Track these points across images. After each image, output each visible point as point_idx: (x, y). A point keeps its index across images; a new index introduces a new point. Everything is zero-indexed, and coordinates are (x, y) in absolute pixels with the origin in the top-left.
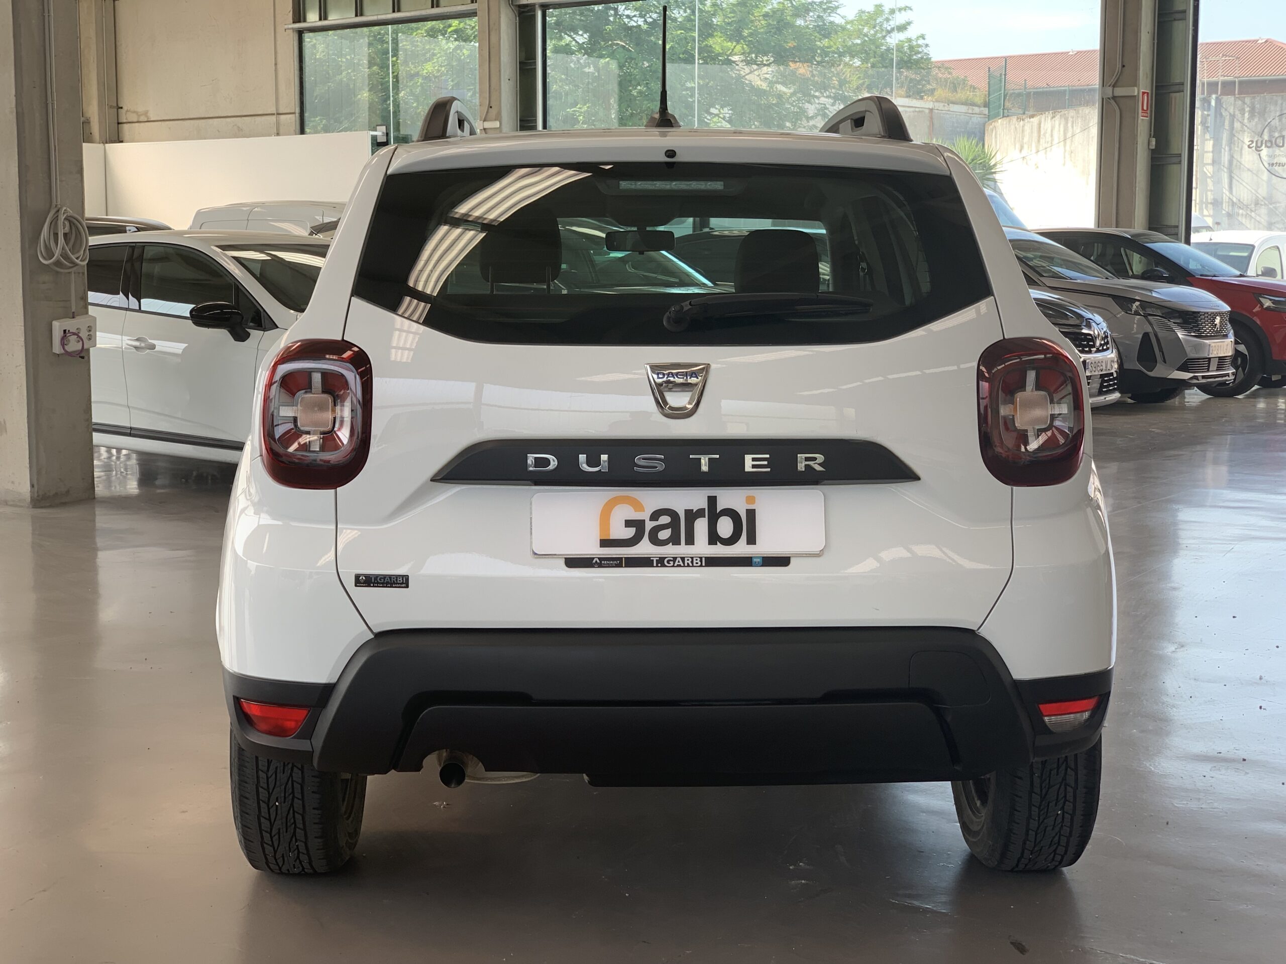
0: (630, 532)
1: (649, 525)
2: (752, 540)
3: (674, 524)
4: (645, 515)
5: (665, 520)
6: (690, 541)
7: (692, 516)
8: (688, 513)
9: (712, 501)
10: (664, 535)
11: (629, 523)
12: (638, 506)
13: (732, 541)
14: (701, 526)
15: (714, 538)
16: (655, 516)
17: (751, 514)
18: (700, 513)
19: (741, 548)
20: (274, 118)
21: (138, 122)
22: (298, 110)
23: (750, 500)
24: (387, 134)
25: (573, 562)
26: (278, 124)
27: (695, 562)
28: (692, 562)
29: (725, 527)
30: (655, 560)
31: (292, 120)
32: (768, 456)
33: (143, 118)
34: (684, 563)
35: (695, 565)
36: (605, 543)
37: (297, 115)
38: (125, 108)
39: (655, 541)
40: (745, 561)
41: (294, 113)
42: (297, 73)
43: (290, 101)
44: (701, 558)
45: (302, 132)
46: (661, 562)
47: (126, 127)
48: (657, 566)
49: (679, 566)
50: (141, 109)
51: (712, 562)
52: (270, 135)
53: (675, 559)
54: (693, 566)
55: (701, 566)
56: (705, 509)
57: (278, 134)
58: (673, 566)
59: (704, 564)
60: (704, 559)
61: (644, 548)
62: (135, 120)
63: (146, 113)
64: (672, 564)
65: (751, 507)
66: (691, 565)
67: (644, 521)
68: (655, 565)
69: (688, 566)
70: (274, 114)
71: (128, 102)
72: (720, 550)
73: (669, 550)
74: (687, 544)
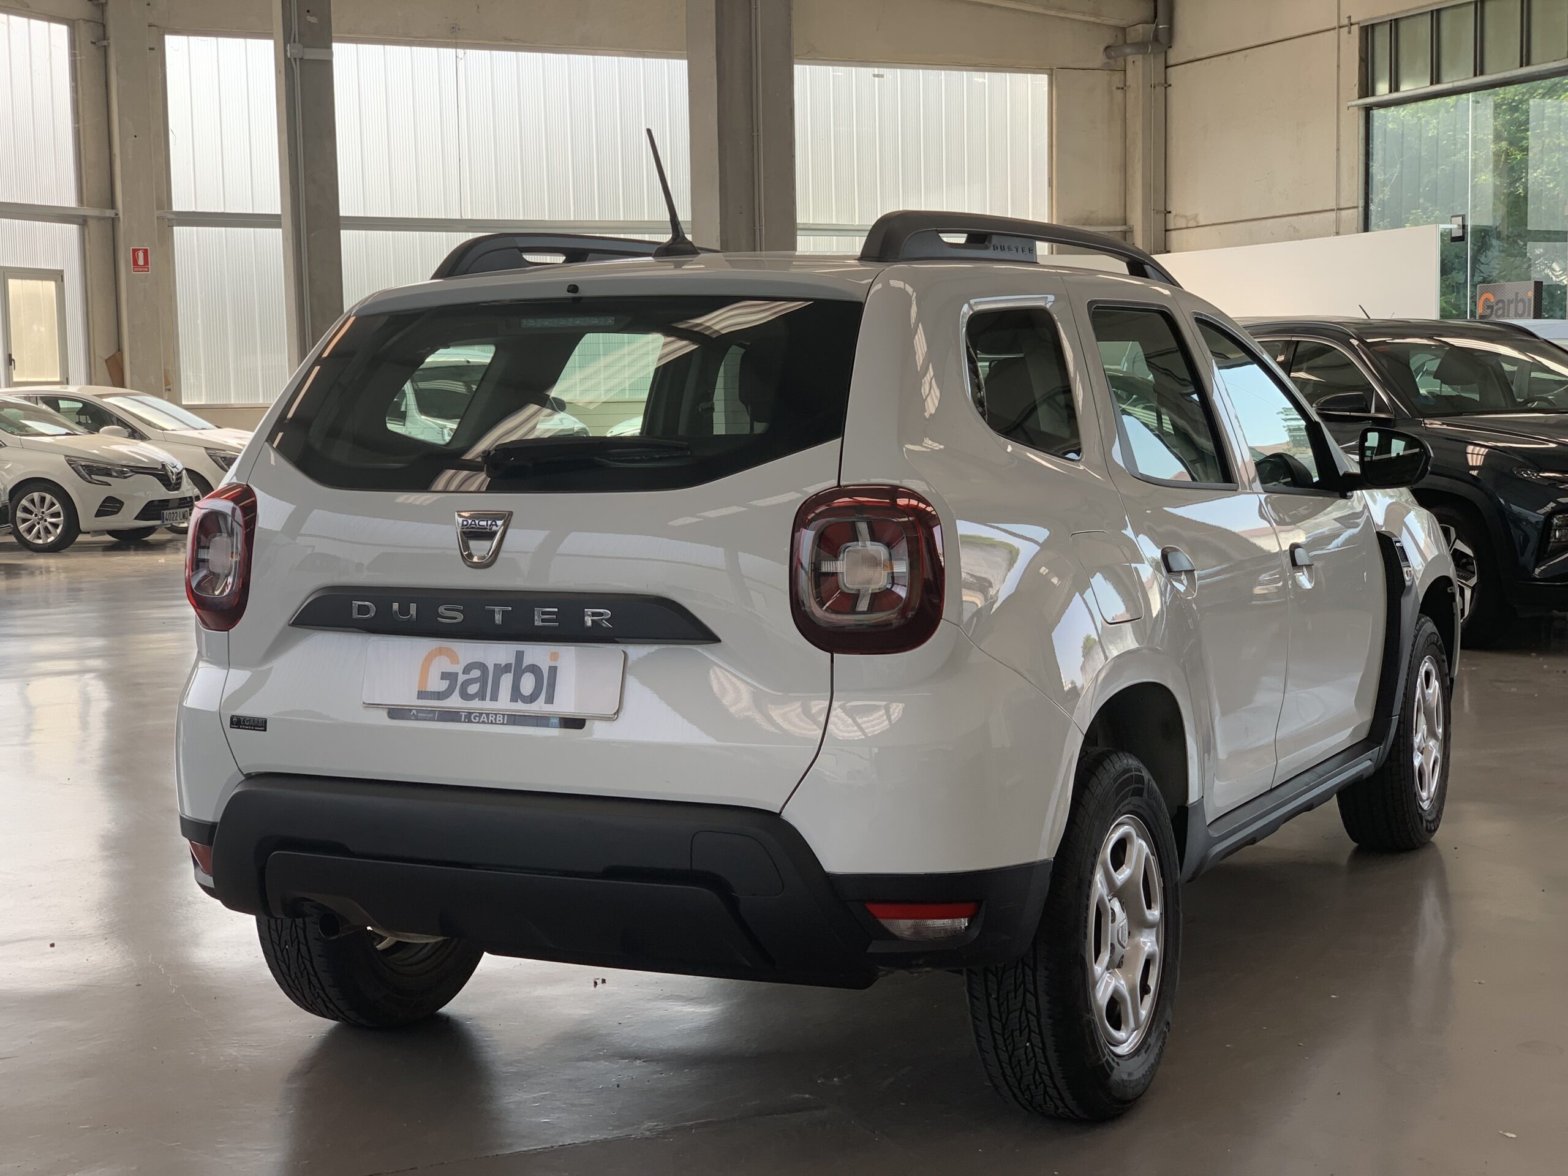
0: (443, 685)
1: (461, 678)
2: (550, 700)
3: (483, 680)
4: (458, 668)
5: (476, 673)
6: (494, 698)
7: (500, 671)
8: (497, 667)
9: (520, 655)
10: (473, 689)
11: (445, 676)
12: (454, 659)
13: (532, 698)
14: (507, 681)
15: (516, 694)
16: (467, 670)
17: (553, 670)
18: (507, 668)
19: (539, 707)
20: (1333, 215)
21: (1187, 228)
22: (1361, 203)
23: (555, 656)
24: (1464, 227)
25: (396, 713)
26: (1338, 221)
27: (498, 718)
28: (495, 719)
29: (528, 684)
30: (463, 714)
31: (1354, 216)
32: (556, 610)
33: (1192, 223)
34: (488, 719)
35: (498, 722)
36: (422, 695)
37: (1361, 209)
38: (1174, 213)
39: (465, 696)
40: (540, 721)
41: (1357, 207)
42: (1362, 158)
43: (1353, 193)
44: (503, 715)
45: (1366, 228)
46: (469, 717)
47: (1174, 235)
48: (465, 722)
49: (483, 722)
50: (1189, 213)
51: (515, 719)
52: (1328, 236)
53: (481, 714)
54: (496, 724)
55: (503, 724)
56: (512, 664)
57: (1338, 234)
58: (478, 722)
59: (505, 722)
60: (506, 716)
61: (454, 702)
62: (1184, 226)
63: (1195, 217)
64: (477, 720)
65: (553, 664)
66: (494, 722)
67: (457, 673)
68: (463, 720)
69: (492, 723)
70: (1333, 210)
71: (1175, 206)
72: (520, 707)
73: (476, 704)
74: (491, 700)
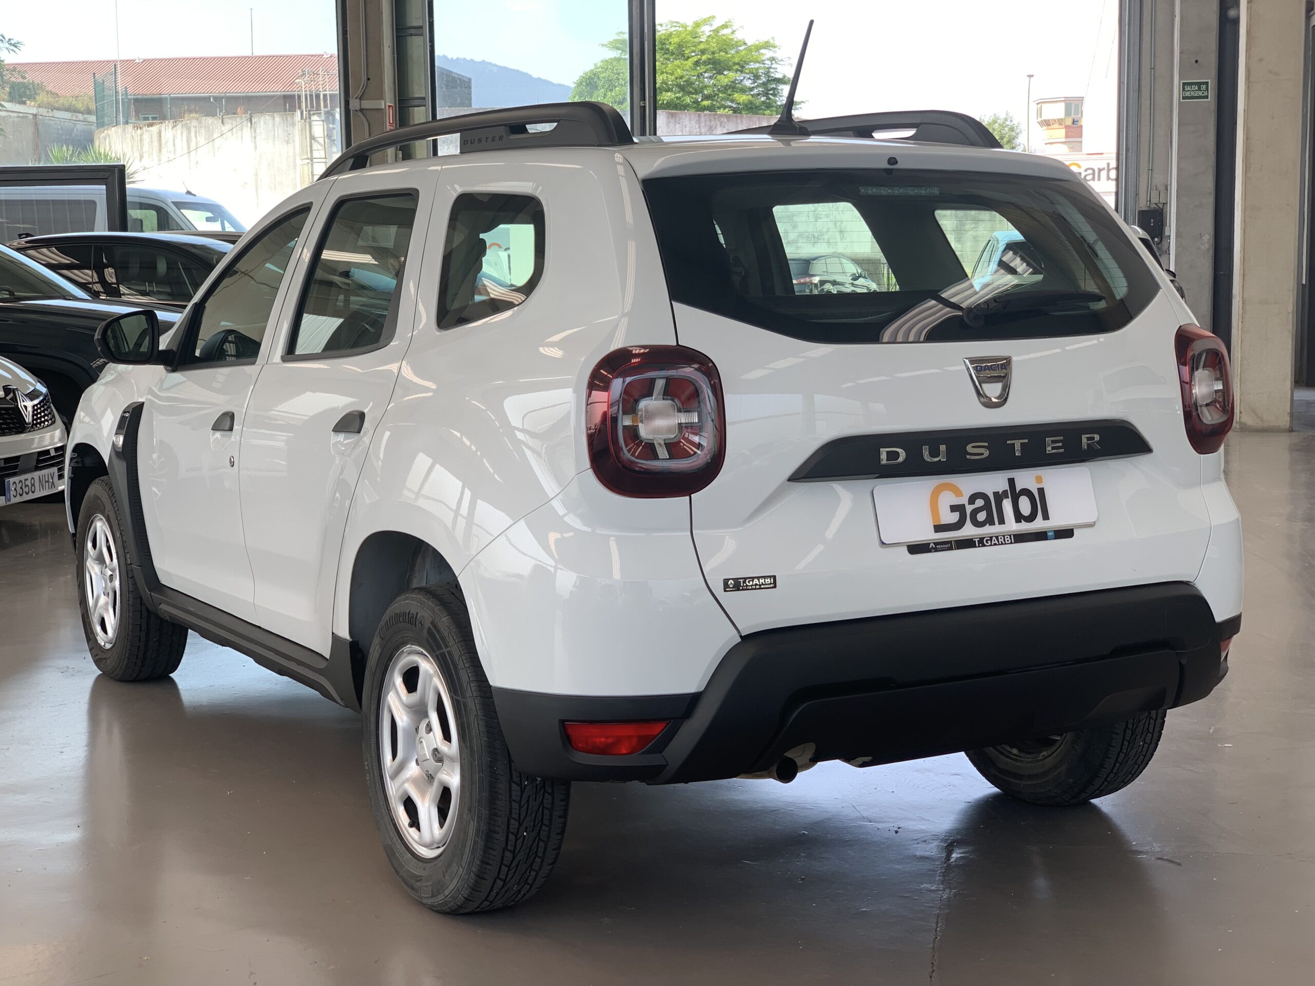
0: (954, 518)
1: (969, 509)
2: (1046, 517)
3: (987, 507)
4: (964, 500)
5: (980, 503)
6: (1002, 521)
7: (999, 497)
8: (996, 494)
9: (1011, 482)
10: (982, 516)
11: (954, 508)
12: (958, 493)
13: (1031, 518)
15: (1019, 517)
16: (972, 499)
17: (1041, 491)
18: (1005, 494)
19: (1039, 524)
23: (1039, 479)
25: (916, 549)
27: (1006, 539)
28: (1004, 540)
29: (1025, 506)
30: (976, 540)
32: (1062, 438)
34: (998, 542)
35: (1007, 542)
36: (939, 528)
39: (975, 523)
40: (1041, 536)
44: (1010, 536)
46: (982, 542)
48: (979, 546)
49: (995, 544)
51: (1020, 538)
53: (991, 538)
54: (1005, 544)
55: (1011, 543)
56: (1007, 490)
58: (991, 545)
59: (1013, 542)
60: (1012, 536)
61: (969, 531)
64: (990, 544)
65: (1040, 486)
66: (1004, 542)
67: (964, 505)
68: (977, 545)
69: (1002, 544)
72: (1024, 527)
73: (987, 530)
74: (999, 524)
